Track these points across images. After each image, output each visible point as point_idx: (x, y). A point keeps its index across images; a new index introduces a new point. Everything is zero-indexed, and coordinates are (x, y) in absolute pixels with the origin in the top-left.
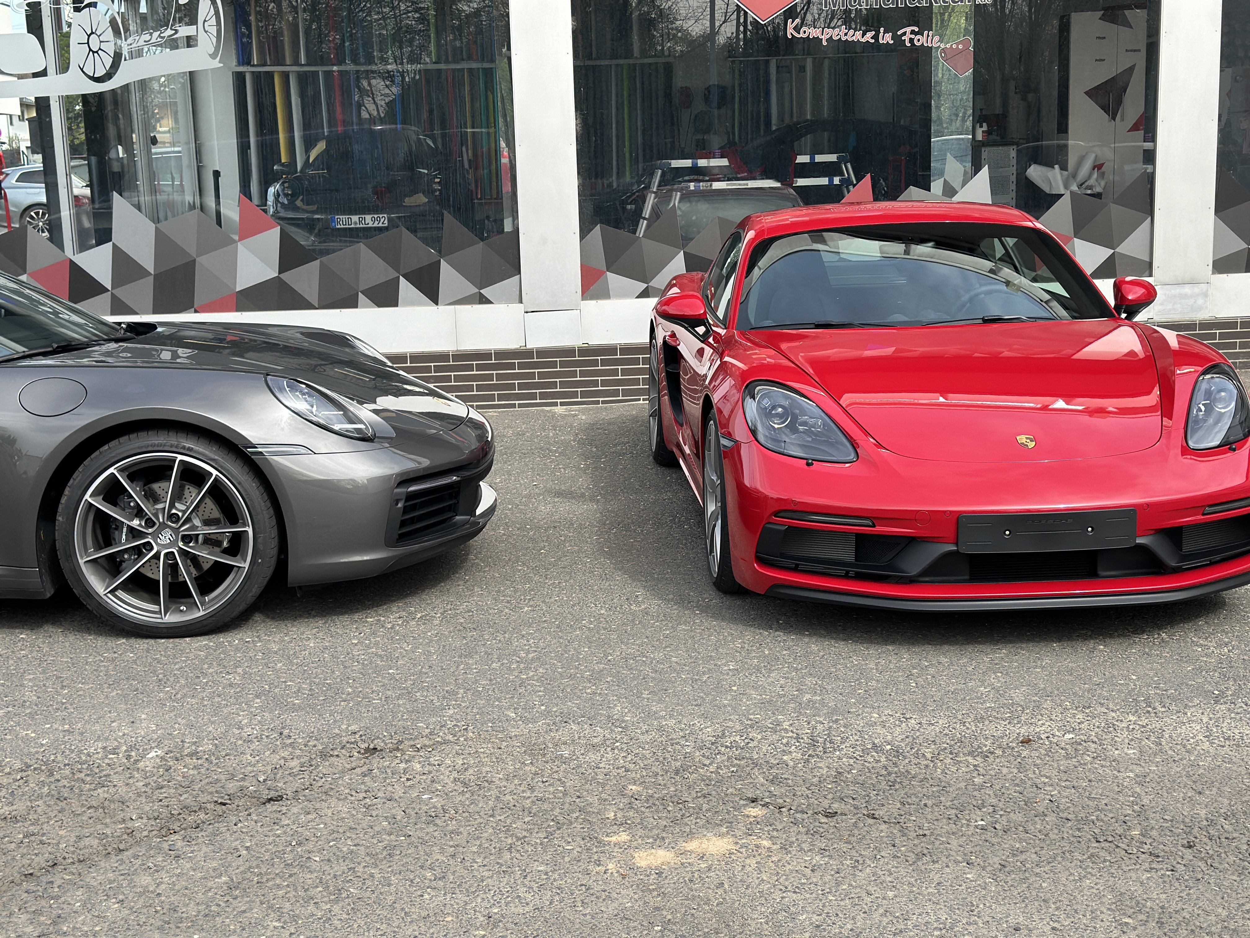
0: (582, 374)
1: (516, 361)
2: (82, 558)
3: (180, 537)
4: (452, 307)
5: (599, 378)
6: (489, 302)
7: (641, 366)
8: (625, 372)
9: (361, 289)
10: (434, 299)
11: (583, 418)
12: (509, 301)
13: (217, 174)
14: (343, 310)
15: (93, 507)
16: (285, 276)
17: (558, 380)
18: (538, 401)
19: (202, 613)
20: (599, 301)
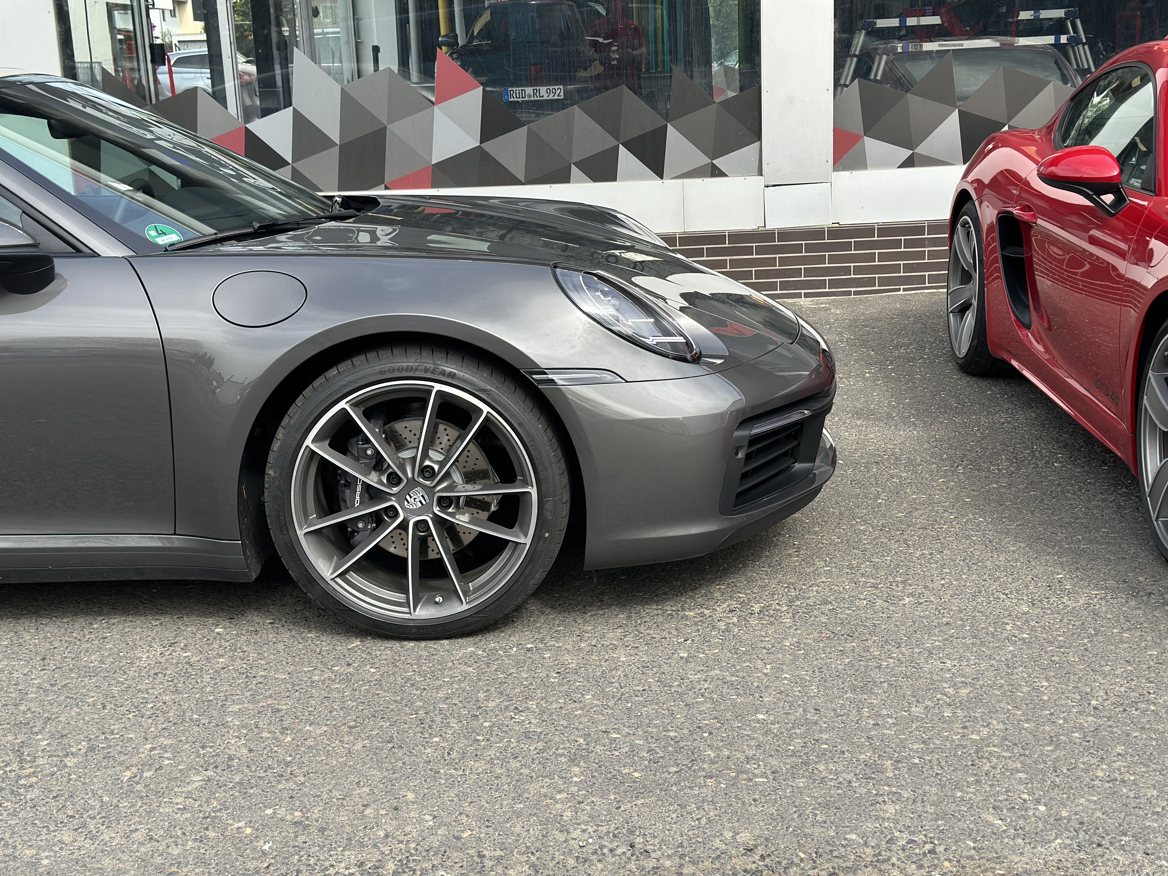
0: (832, 259)
1: (754, 245)
2: (301, 528)
3: (435, 499)
4: (679, 181)
5: (852, 265)
6: (721, 174)
7: (903, 250)
8: (882, 257)
9: (573, 161)
10: (659, 171)
11: (838, 312)
12: (746, 173)
13: (376, 50)
14: (553, 186)
15: (315, 457)
16: (488, 146)
17: (802, 267)
18: (778, 292)
19: (465, 607)
20: (853, 172)
